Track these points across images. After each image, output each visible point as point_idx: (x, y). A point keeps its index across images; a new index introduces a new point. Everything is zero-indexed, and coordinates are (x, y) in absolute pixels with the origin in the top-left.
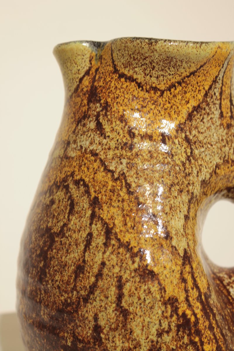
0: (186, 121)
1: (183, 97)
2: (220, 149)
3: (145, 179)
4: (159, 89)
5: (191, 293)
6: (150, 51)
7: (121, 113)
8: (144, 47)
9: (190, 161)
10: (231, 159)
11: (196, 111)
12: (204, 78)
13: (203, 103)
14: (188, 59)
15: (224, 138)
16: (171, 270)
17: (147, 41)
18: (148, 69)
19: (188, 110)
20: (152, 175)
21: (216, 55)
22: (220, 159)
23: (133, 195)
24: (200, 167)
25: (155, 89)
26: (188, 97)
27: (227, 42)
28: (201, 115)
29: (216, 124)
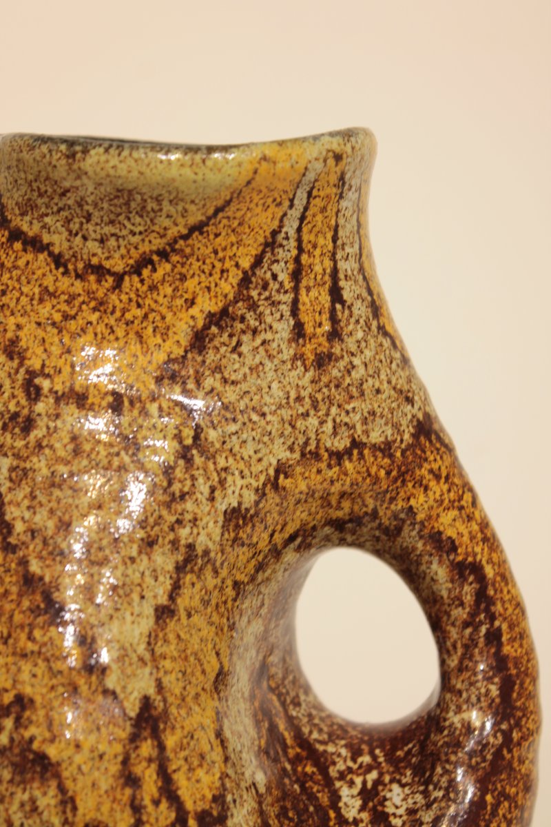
0: (186, 352)
1: (176, 289)
2: (290, 424)
3: (52, 511)
4: (109, 272)
5: (149, 814)
6: (73, 176)
7: (10, 335)
8: (58, 164)
9: (189, 461)
10: (327, 450)
11: (217, 325)
12: (233, 239)
13: (237, 302)
14: (174, 194)
15: (303, 393)
16: (96, 754)
17: (63, 147)
18: (76, 220)
19: (192, 323)
20: (70, 501)
21: (258, 177)
22: (291, 449)
23: (14, 552)
24: (223, 475)
25: (100, 271)
26: (191, 290)
27: (295, 141)
28: (231, 336)
29: (280, 356)
